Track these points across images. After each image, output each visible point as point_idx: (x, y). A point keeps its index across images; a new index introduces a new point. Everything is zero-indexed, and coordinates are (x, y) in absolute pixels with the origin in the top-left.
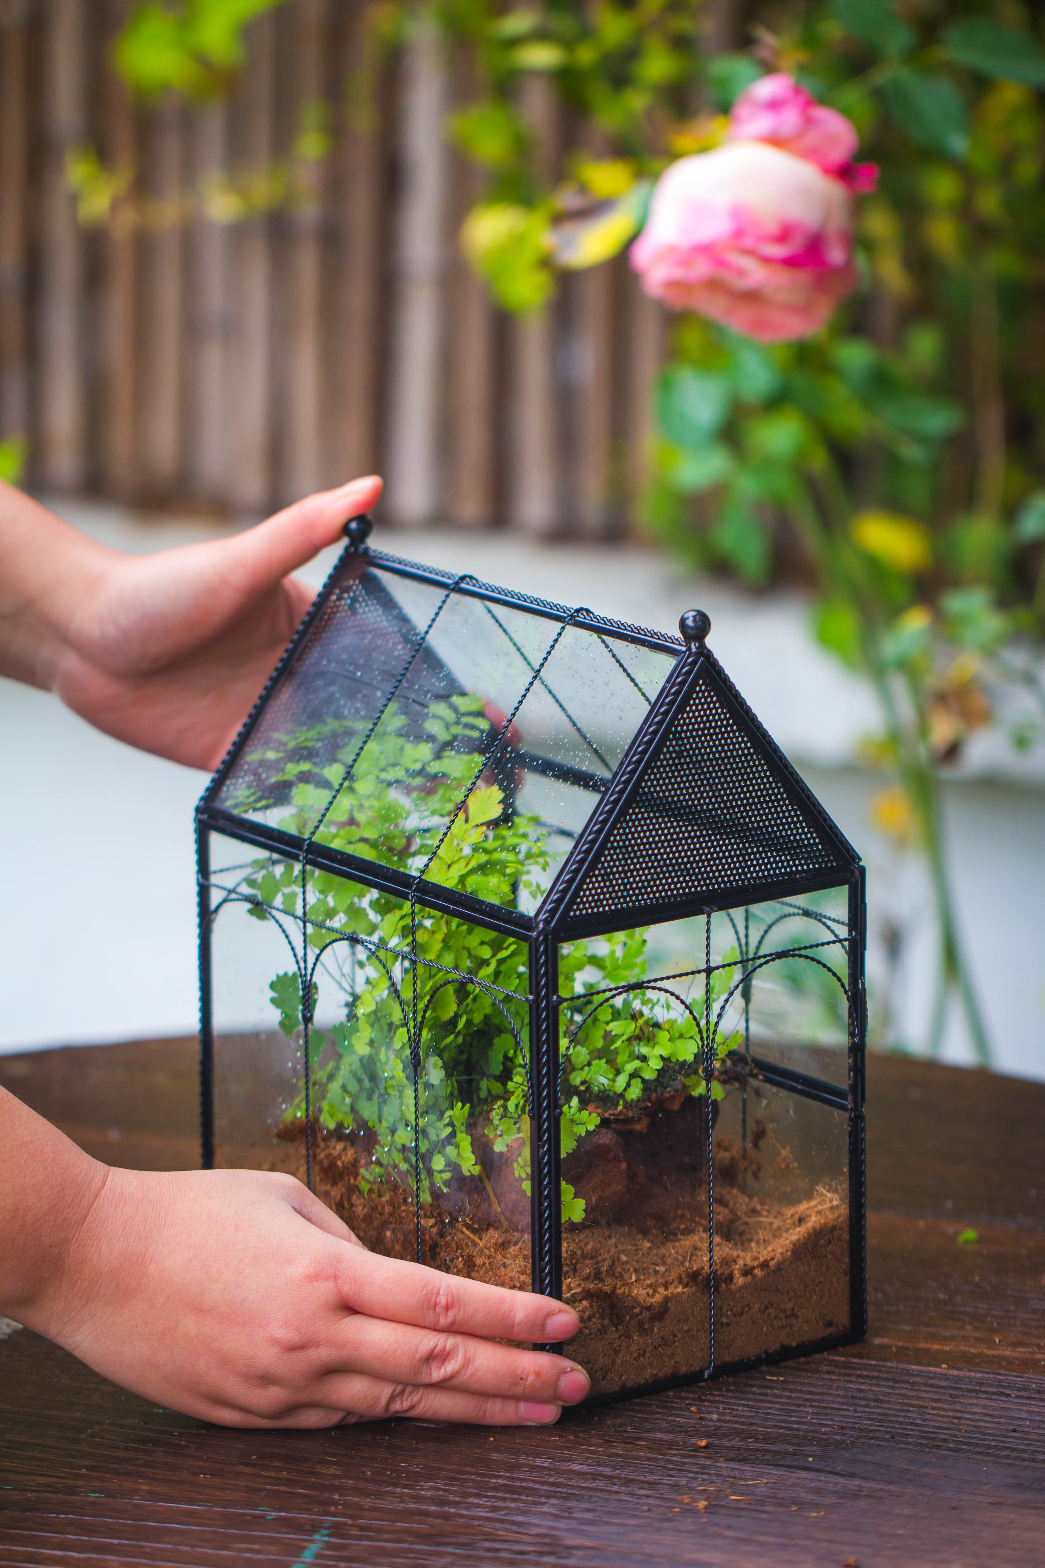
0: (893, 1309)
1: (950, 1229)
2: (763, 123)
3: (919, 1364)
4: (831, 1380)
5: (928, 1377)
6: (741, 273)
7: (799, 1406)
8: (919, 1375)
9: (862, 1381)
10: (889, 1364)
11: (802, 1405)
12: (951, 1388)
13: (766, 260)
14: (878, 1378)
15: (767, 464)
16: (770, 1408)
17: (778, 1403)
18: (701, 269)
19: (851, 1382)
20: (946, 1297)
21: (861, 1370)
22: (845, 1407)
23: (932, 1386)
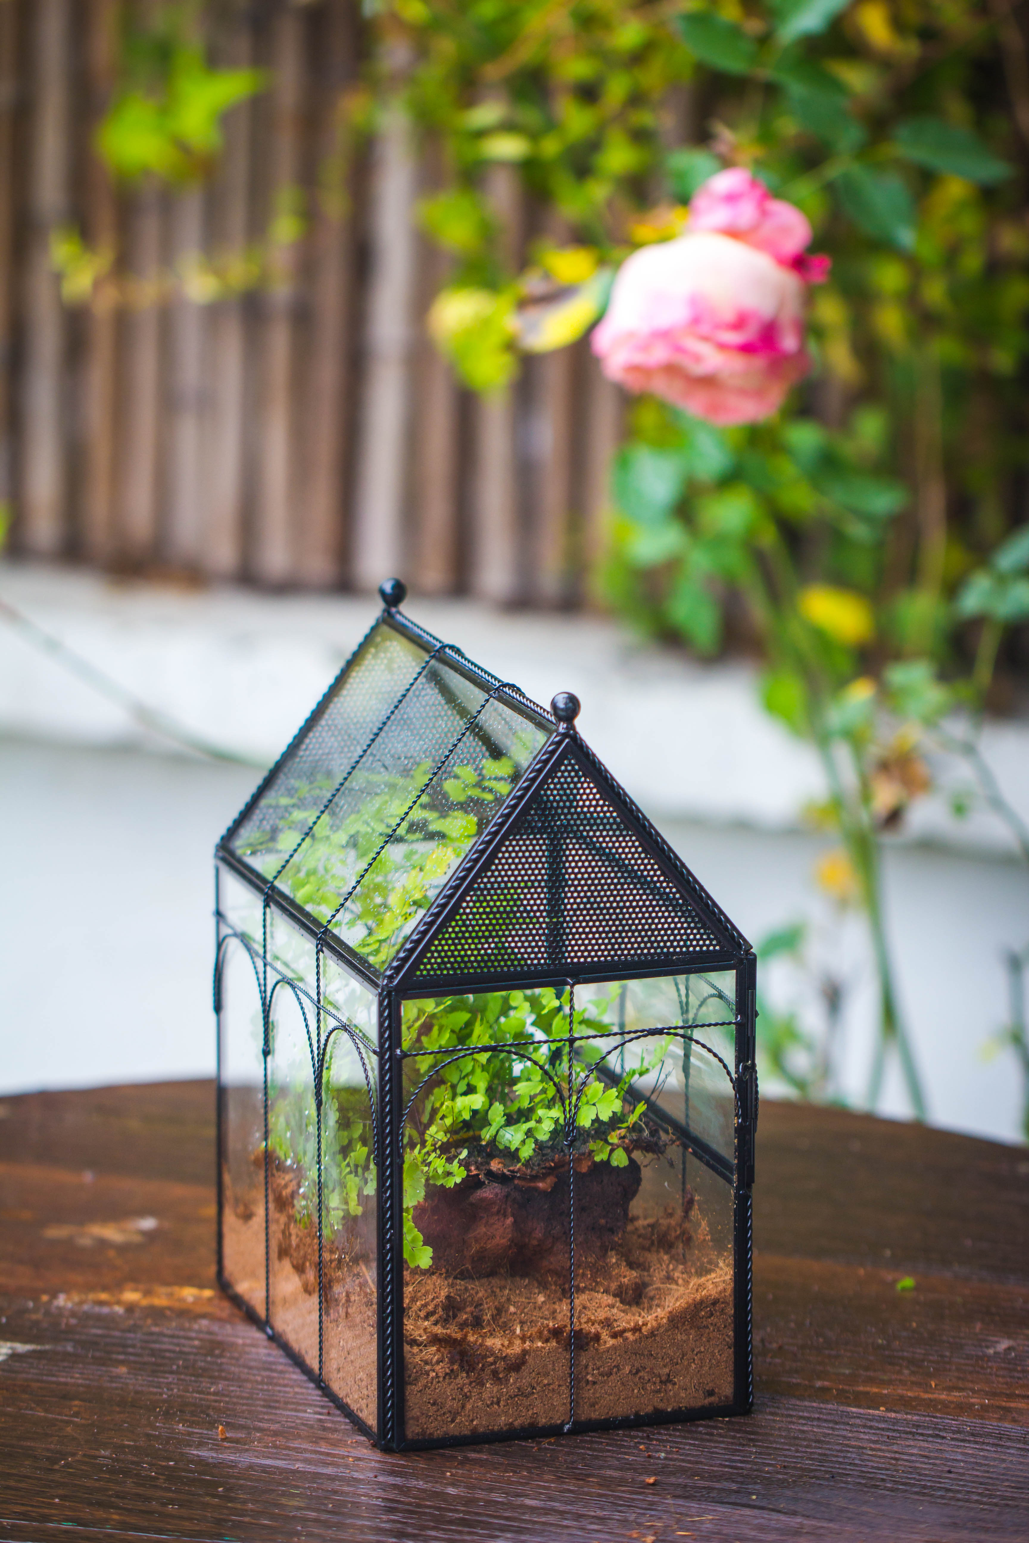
0: (833, 1353)
1: (889, 1277)
2: (721, 215)
3: (859, 1407)
4: (774, 1421)
5: (867, 1419)
6: (697, 358)
7: (744, 1445)
8: (859, 1418)
9: (804, 1422)
10: (830, 1406)
11: (746, 1445)
12: (889, 1430)
13: (722, 347)
14: (819, 1419)
15: (719, 541)
16: (715, 1447)
17: (723, 1442)
18: (659, 355)
19: (794, 1423)
20: (885, 1342)
21: (803, 1411)
22: (787, 1447)
23: (871, 1427)
